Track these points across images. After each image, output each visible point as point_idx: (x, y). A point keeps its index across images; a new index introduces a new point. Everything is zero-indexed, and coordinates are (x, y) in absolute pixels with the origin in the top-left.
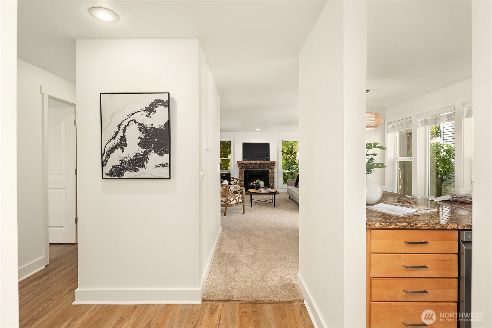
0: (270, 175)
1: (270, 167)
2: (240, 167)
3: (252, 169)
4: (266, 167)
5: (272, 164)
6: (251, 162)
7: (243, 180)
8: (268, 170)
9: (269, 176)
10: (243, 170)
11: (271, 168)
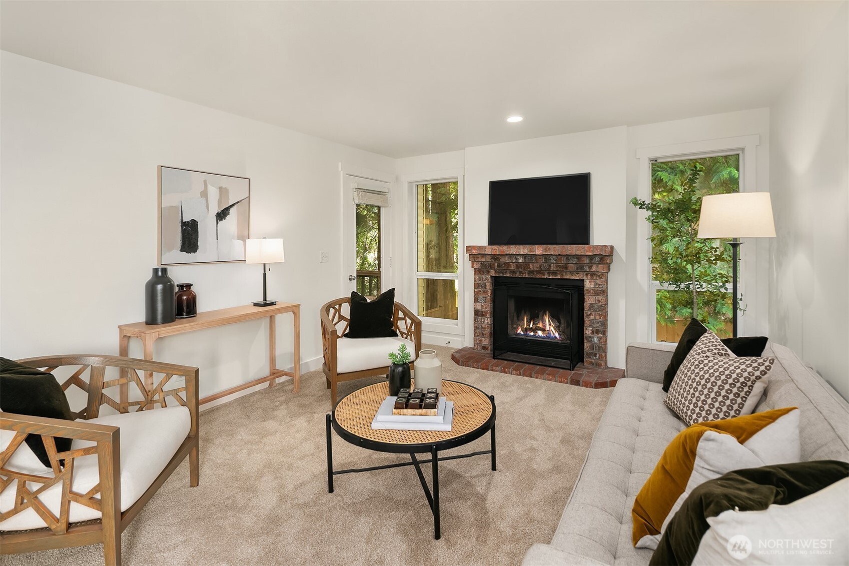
0: (589, 300)
1: (590, 267)
2: (477, 266)
3: (518, 275)
4: (572, 267)
5: (597, 259)
6: (513, 249)
7: (486, 313)
8: (583, 280)
9: (586, 306)
10: (489, 277)
11: (593, 274)
